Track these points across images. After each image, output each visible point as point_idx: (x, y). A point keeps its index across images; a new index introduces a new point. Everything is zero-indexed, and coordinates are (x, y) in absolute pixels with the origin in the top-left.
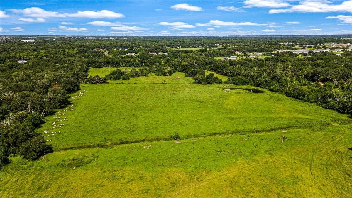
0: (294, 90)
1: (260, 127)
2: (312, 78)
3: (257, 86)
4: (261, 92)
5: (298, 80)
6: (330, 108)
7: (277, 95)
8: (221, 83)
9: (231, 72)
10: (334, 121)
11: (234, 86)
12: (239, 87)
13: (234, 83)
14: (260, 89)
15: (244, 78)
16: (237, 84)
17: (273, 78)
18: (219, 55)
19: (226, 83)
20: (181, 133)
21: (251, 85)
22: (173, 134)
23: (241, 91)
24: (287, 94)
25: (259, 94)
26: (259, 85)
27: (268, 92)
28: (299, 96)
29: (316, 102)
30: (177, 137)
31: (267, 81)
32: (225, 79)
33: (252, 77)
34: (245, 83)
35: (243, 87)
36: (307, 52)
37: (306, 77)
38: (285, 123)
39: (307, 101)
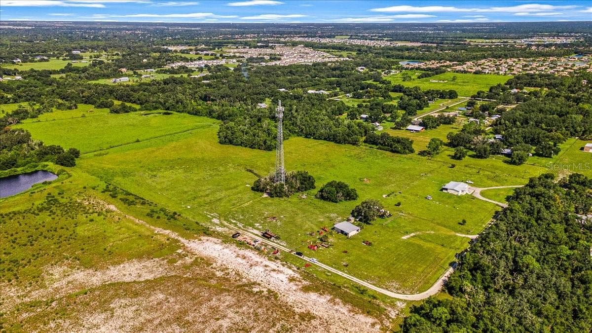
0: (193, 109)
1: (179, 131)
2: (205, 98)
3: (166, 110)
4: (172, 114)
5: (196, 101)
6: (213, 118)
7: (183, 114)
8: (135, 110)
9: (139, 100)
10: (214, 123)
11: (149, 112)
12: (152, 112)
13: (147, 110)
14: (169, 112)
15: (154, 104)
16: (150, 110)
17: (177, 102)
18: (104, 76)
19: (139, 110)
20: (140, 139)
21: (162, 109)
22: (136, 140)
23: (157, 115)
24: (189, 113)
25: (170, 115)
26: (168, 109)
27: (176, 113)
28: (196, 113)
29: (206, 115)
30: (138, 141)
31: (173, 105)
32: (138, 107)
33: (160, 103)
34: (156, 108)
35: (156, 111)
36: (203, 66)
37: (201, 98)
38: (190, 128)
39: (202, 116)
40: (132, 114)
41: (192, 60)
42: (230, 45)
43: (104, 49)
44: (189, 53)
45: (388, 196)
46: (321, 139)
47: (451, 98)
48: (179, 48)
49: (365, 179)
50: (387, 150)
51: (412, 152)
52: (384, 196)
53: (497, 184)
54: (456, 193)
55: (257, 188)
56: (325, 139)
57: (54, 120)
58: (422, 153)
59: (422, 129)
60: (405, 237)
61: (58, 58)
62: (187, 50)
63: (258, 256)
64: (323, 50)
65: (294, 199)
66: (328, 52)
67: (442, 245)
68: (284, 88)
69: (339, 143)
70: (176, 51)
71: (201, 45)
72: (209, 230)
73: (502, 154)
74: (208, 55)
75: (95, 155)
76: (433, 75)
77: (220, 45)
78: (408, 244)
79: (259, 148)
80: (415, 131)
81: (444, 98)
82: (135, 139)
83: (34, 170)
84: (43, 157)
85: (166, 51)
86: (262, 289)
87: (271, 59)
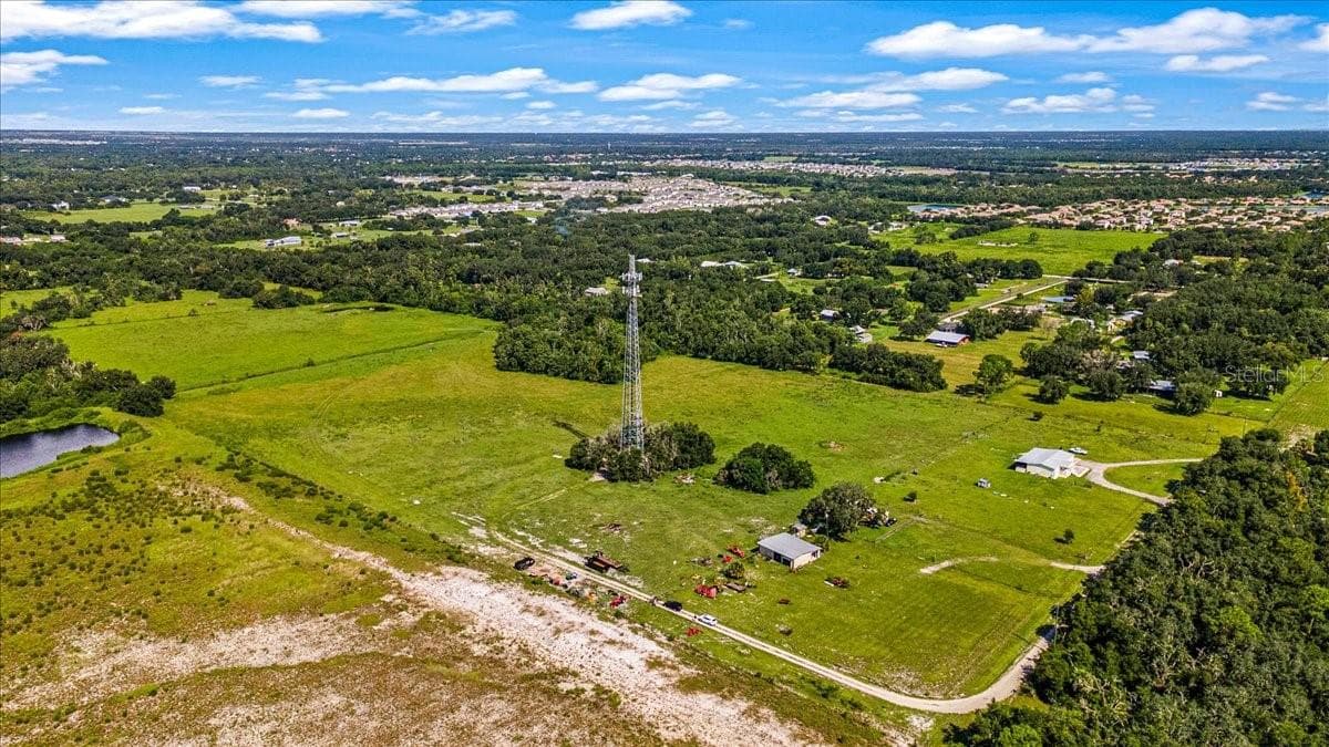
0: (440, 299)
1: (405, 344)
2: (469, 277)
3: (381, 301)
4: (392, 309)
5: (447, 283)
6: (486, 317)
7: (416, 310)
8: (311, 302)
9: (320, 281)
10: (486, 328)
11: (341, 306)
12: (348, 306)
13: (335, 301)
14: (387, 305)
15: (354, 288)
16: (344, 302)
17: (406, 285)
18: (246, 234)
19: (320, 301)
20: (315, 360)
21: (370, 300)
22: (306, 362)
23: (359, 311)
24: (432, 307)
25: (389, 312)
26: (384, 299)
27: (403, 308)
28: (448, 307)
29: (470, 312)
30: (310, 364)
31: (396, 291)
32: (317, 295)
33: (367, 285)
34: (359, 298)
35: (353, 305)
36: (469, 214)
37: (459, 277)
38: (431, 338)
39: (459, 312)
40: (302, 311)
41: (444, 203)
42: (529, 176)
43: (251, 182)
44: (440, 191)
45: (887, 479)
46: (730, 360)
47: (1027, 277)
48: (417, 181)
49: (832, 444)
50: (881, 384)
51: (941, 388)
52: (877, 480)
53: (1145, 455)
54: (1047, 474)
55: (579, 461)
56: (740, 360)
57: (126, 321)
58: (964, 390)
59: (963, 340)
60: (926, 571)
61: (150, 199)
62: (435, 184)
63: (573, 609)
64: (736, 183)
65: (664, 485)
66: (746, 188)
67: (1019, 588)
68: (647, 256)
69: (773, 367)
70: (410, 186)
71: (466, 175)
72: (460, 552)
73: (1152, 391)
74: (481, 193)
75: (209, 393)
76: (986, 231)
77: (509, 174)
78: (934, 584)
79: (587, 379)
80: (946, 343)
81: (1012, 278)
82: (305, 360)
83: (66, 424)
84: (90, 396)
85: (390, 185)
86: (581, 686)
87: (621, 202)
